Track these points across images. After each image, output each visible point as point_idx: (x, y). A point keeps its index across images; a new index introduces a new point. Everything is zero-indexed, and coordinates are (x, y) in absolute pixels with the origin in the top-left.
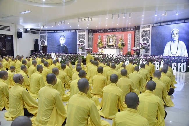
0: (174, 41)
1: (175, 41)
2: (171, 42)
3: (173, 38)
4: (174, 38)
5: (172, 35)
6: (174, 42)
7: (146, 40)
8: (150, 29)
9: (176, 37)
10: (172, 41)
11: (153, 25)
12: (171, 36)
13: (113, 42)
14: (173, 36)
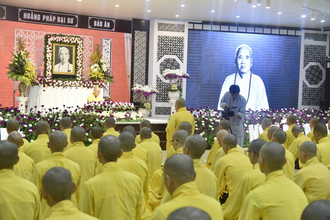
0: (241, 74)
1: (243, 73)
2: (235, 74)
3: (240, 67)
4: (242, 67)
5: (237, 58)
6: (242, 77)
7: (172, 64)
8: (185, 35)
9: (246, 63)
10: (238, 74)
11: (191, 26)
12: (236, 62)
13: (70, 61)
14: (239, 61)
